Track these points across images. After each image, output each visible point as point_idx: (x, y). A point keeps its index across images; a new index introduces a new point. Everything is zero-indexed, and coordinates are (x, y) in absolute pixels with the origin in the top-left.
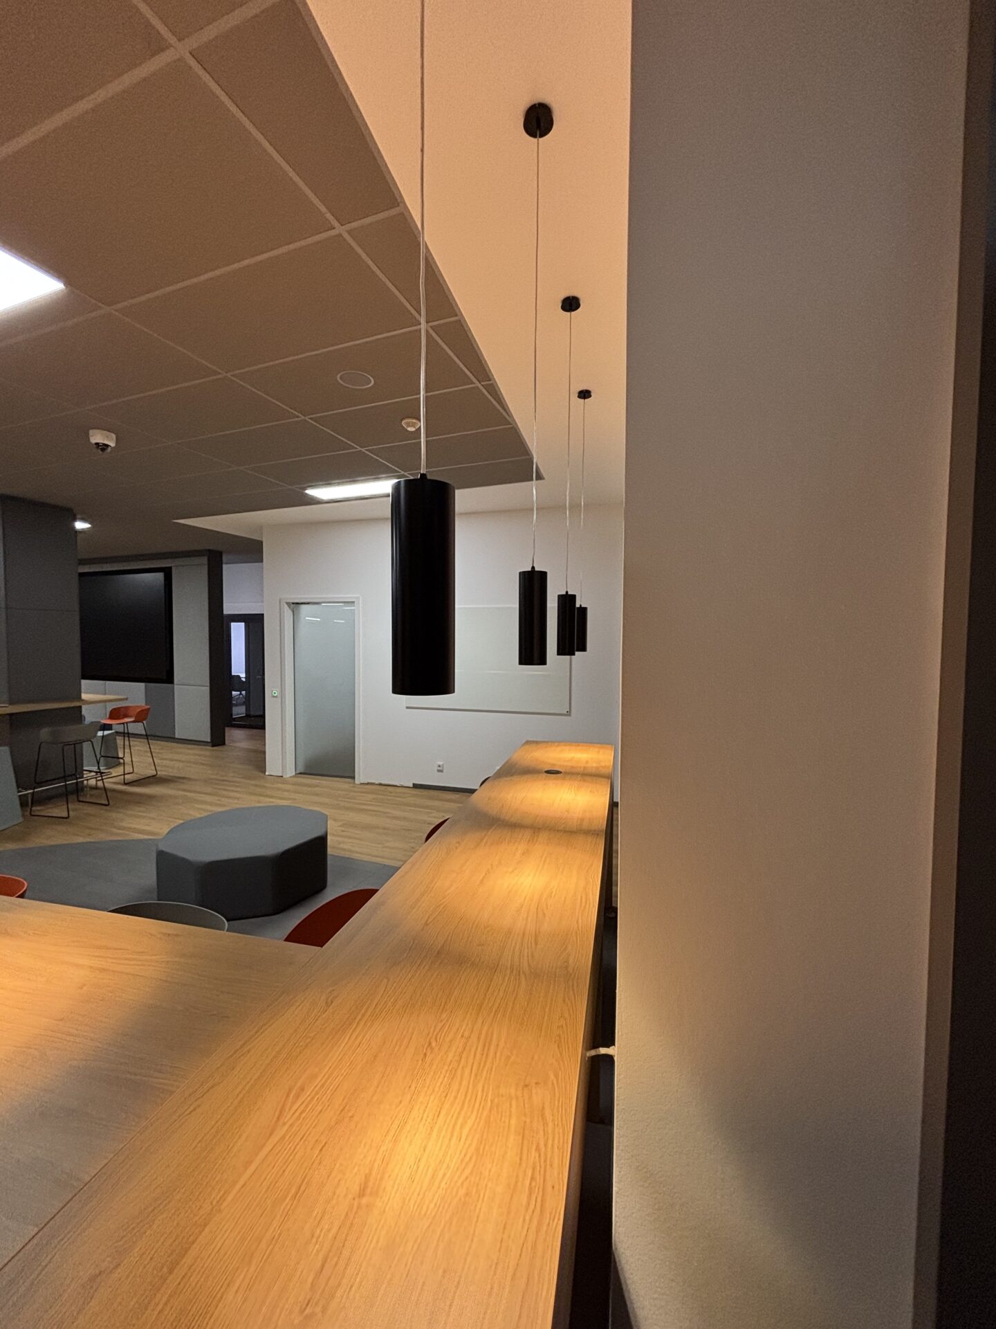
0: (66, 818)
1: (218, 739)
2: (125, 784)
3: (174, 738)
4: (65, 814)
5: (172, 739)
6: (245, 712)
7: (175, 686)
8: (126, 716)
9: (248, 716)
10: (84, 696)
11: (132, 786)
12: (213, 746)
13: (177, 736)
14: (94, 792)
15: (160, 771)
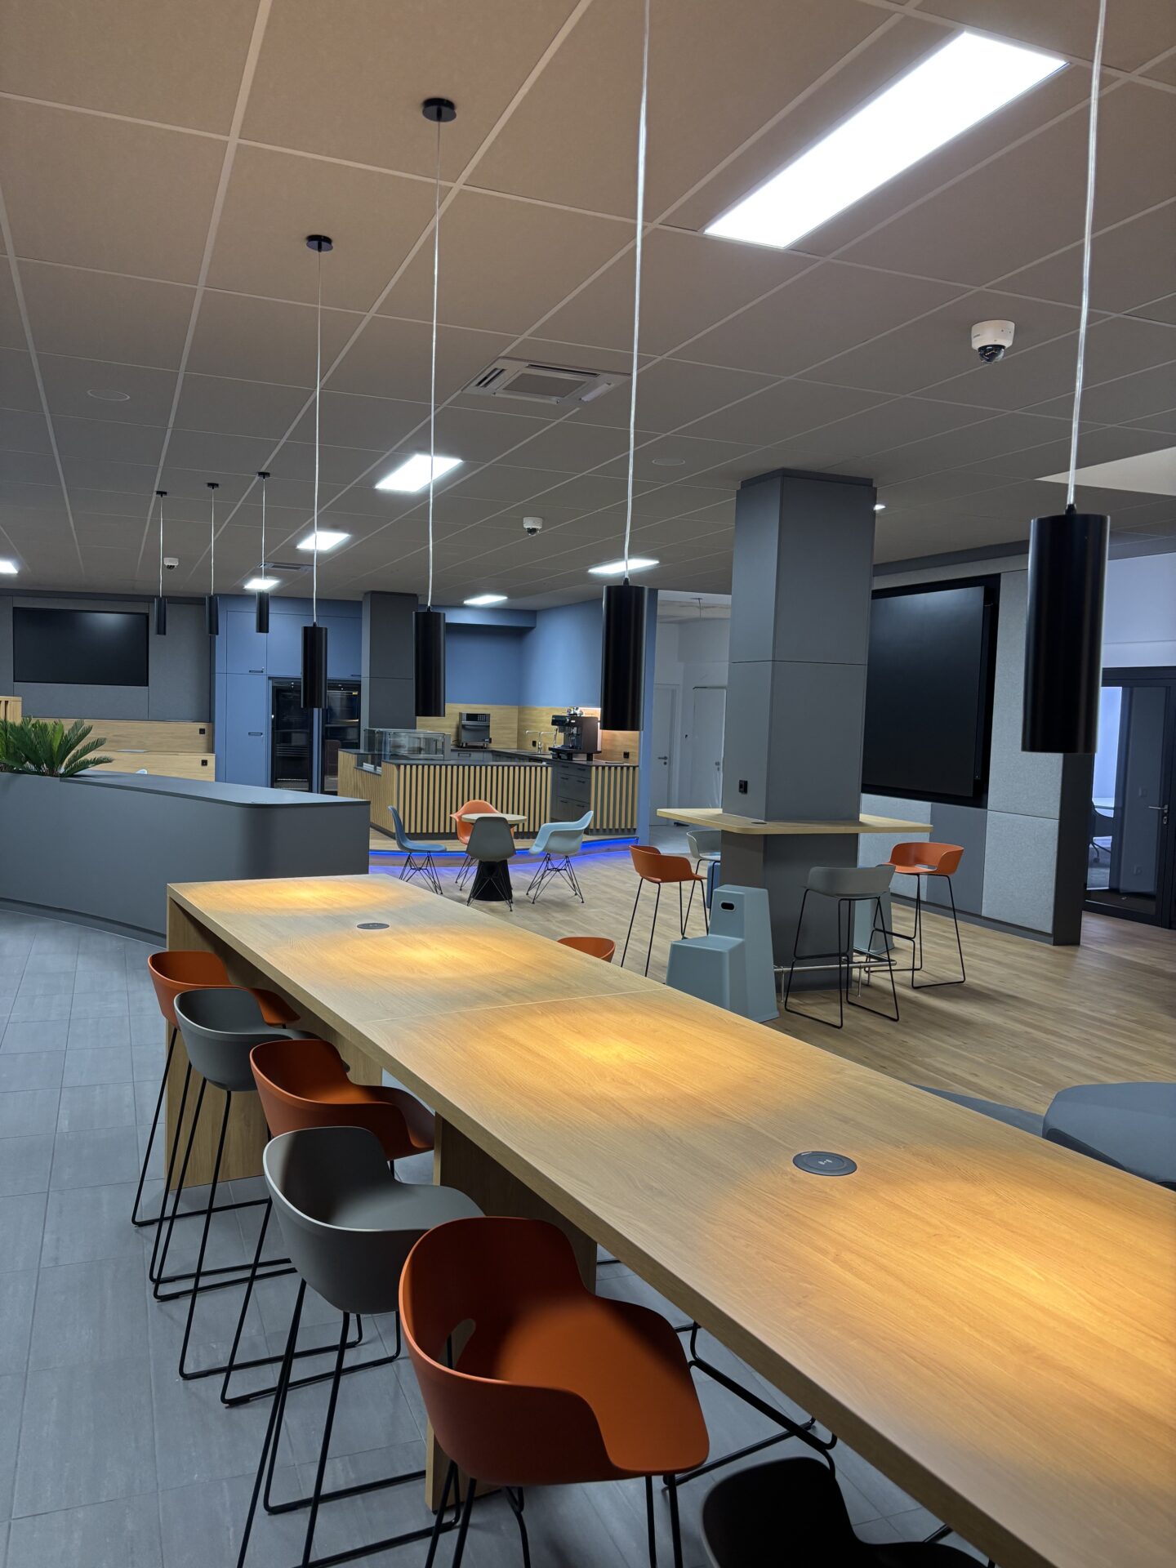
0: (839, 1028)
1: (1066, 934)
2: (915, 988)
3: (980, 916)
4: (836, 1021)
5: (976, 917)
6: (1108, 884)
7: (989, 812)
8: (919, 861)
9: (1114, 891)
10: (863, 818)
11: (926, 993)
12: (1055, 944)
13: (984, 913)
14: (866, 991)
15: (971, 976)
